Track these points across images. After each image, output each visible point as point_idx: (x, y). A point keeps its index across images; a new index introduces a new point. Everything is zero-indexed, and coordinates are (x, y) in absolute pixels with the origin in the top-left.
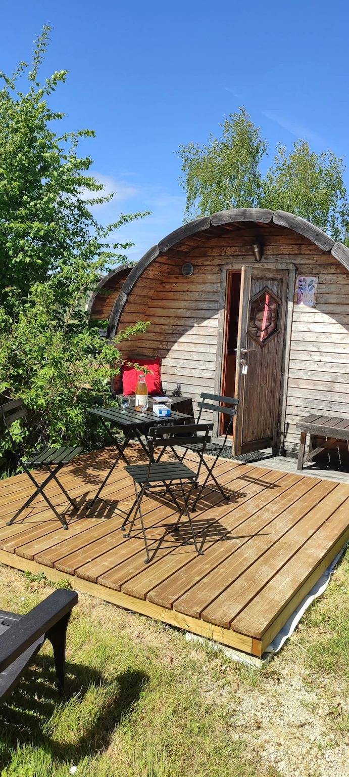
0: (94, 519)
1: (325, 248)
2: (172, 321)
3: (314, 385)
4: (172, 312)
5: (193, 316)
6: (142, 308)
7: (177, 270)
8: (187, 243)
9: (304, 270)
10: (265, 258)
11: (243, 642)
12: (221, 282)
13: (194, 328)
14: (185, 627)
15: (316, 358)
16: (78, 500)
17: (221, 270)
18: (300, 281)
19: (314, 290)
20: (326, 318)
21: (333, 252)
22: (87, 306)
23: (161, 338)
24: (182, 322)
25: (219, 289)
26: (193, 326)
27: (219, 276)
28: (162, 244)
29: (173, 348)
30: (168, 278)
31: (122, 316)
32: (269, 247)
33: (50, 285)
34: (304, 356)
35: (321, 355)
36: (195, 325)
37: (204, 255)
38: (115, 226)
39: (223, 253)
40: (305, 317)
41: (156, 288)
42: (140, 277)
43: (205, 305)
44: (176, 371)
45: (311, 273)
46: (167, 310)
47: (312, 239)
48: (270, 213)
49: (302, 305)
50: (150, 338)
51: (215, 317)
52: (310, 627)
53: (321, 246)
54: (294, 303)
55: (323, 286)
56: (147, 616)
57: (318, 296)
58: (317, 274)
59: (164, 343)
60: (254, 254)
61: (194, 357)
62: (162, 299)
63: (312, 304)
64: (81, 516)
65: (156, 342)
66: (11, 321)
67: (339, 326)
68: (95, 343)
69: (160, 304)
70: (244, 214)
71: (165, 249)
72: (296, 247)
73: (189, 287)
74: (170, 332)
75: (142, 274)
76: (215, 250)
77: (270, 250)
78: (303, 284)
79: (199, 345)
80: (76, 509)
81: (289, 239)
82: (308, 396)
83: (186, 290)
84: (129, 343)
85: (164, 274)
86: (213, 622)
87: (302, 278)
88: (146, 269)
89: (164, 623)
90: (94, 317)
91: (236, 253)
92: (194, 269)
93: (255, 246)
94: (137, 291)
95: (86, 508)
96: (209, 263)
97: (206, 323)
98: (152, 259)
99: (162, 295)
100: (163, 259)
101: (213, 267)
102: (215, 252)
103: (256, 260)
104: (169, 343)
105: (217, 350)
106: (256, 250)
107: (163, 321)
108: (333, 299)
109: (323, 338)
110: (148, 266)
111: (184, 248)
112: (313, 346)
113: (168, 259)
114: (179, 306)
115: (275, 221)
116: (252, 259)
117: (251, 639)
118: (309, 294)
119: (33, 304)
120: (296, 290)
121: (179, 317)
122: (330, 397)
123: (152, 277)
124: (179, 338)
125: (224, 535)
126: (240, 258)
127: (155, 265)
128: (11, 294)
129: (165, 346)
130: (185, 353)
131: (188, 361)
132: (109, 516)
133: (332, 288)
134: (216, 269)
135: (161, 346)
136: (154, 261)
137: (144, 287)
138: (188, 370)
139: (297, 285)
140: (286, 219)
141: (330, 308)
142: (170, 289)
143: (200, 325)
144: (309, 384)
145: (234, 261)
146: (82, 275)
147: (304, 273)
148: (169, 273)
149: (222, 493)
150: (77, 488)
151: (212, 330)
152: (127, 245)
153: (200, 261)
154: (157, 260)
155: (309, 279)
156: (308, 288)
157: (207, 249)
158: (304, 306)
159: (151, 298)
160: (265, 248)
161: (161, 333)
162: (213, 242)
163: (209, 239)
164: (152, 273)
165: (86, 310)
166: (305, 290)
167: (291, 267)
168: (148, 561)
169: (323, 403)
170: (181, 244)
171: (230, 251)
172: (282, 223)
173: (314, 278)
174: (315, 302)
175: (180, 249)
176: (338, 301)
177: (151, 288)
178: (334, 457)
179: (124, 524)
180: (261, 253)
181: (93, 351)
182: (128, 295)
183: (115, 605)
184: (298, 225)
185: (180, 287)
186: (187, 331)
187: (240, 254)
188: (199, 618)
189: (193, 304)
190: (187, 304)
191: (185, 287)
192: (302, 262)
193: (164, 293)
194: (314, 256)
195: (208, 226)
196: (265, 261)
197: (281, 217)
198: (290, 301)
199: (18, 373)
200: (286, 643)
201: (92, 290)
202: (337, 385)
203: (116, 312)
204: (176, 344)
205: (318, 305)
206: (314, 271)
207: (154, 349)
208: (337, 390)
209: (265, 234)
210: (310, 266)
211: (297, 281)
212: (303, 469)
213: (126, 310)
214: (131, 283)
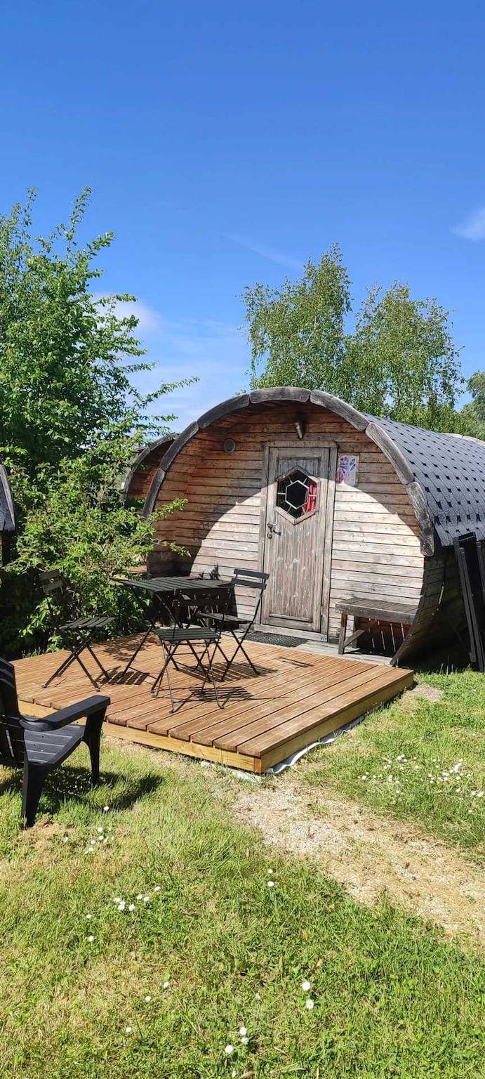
0: (124, 686)
1: (360, 428)
2: (214, 500)
3: (358, 566)
4: (213, 490)
5: (234, 494)
6: (182, 487)
7: (218, 446)
8: (228, 419)
9: (345, 449)
10: (307, 436)
11: (247, 762)
12: (263, 460)
13: (235, 507)
14: (201, 756)
15: (360, 539)
16: (109, 672)
17: (263, 447)
18: (342, 460)
19: (355, 469)
20: (368, 497)
21: (367, 432)
22: (123, 484)
23: (202, 518)
24: (224, 501)
25: (261, 467)
26: (235, 505)
27: (261, 454)
28: (202, 420)
29: (214, 528)
30: (209, 454)
31: (159, 494)
32: (311, 425)
33: (85, 462)
34: (346, 537)
35: (364, 536)
36: (237, 503)
37: (246, 432)
38: (156, 396)
39: (265, 430)
40: (347, 497)
41: (196, 466)
42: (179, 453)
43: (247, 483)
44: (217, 553)
45: (353, 452)
46: (208, 488)
47: (348, 419)
48: (307, 393)
49: (343, 484)
50: (191, 518)
51: (258, 495)
52: (311, 762)
53: (356, 426)
54: (336, 482)
55: (364, 465)
56: (169, 751)
57: (358, 476)
58: (359, 452)
59: (205, 523)
60: (297, 432)
61: (236, 537)
62: (203, 477)
63: (354, 483)
64: (112, 683)
65: (196, 522)
66: (44, 497)
67: (380, 505)
68: (129, 519)
69: (201, 481)
70: (282, 393)
71: (205, 426)
72: (337, 426)
73: (231, 464)
74: (210, 511)
75: (180, 450)
76: (258, 427)
77: (312, 427)
78: (345, 462)
79: (240, 526)
80: (108, 677)
81: (331, 417)
82: (351, 578)
83: (227, 467)
84: (168, 523)
85: (205, 451)
86: (223, 747)
87: (344, 457)
88: (185, 445)
89: (183, 755)
90: (130, 498)
91: (279, 431)
92: (237, 446)
93: (297, 424)
94: (176, 468)
95: (117, 678)
96: (251, 440)
97: (248, 502)
98: (191, 435)
99: (203, 472)
100: (204, 436)
101: (255, 444)
102: (258, 429)
103: (299, 437)
104: (210, 523)
105: (261, 530)
106: (298, 428)
107: (204, 499)
108: (374, 479)
109: (366, 518)
110: (188, 442)
111: (224, 425)
112: (356, 526)
113: (208, 436)
114: (222, 484)
115: (312, 400)
116: (294, 437)
117: (252, 759)
118: (351, 473)
119: (64, 479)
120: (338, 469)
121: (221, 496)
122: (373, 579)
123: (191, 453)
124: (220, 517)
125: (248, 697)
126: (283, 436)
127: (194, 441)
128: (44, 470)
129: (206, 527)
130: (227, 534)
131: (230, 543)
132: (139, 683)
133: (374, 467)
134: (259, 447)
135: (201, 526)
136: (193, 437)
137: (184, 464)
138: (230, 552)
139: (339, 463)
140: (323, 398)
141: (372, 487)
142: (212, 467)
143: (242, 504)
144: (351, 565)
145: (277, 438)
146: (117, 451)
147: (345, 452)
148: (211, 450)
149: (254, 669)
150: (110, 663)
151: (254, 509)
152: (169, 417)
153: (242, 438)
154: (196, 436)
155: (351, 458)
156: (350, 467)
157: (250, 425)
158: (346, 485)
159: (192, 475)
160: (307, 426)
161: (201, 512)
162: (256, 418)
163: (250, 415)
164: (191, 449)
165: (122, 488)
166: (346, 469)
167: (333, 445)
168: (172, 712)
169: (367, 585)
170: (220, 420)
171: (272, 427)
172: (319, 403)
173: (354, 457)
174: (357, 481)
175: (220, 425)
176: (379, 480)
177: (190, 465)
178: (378, 642)
179: (153, 689)
180: (304, 430)
181: (126, 530)
182: (166, 472)
183: (141, 744)
184: (334, 404)
185: (221, 464)
186: (229, 510)
187: (283, 431)
188: (212, 746)
189: (235, 482)
190: (229, 482)
191: (228, 464)
192: (344, 440)
193: (205, 470)
194: (355, 434)
195: (247, 404)
196: (307, 438)
197: (318, 396)
198: (331, 480)
199: (49, 549)
200: (286, 769)
201: (128, 466)
202: (379, 566)
203: (153, 490)
204: (217, 524)
205: (360, 485)
206: (356, 450)
207: (194, 529)
208: (380, 571)
209: (307, 411)
210: (352, 444)
211: (339, 459)
212: (344, 653)
213: (164, 487)
214: (169, 460)
